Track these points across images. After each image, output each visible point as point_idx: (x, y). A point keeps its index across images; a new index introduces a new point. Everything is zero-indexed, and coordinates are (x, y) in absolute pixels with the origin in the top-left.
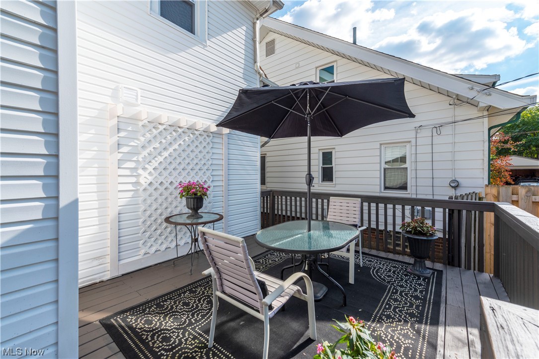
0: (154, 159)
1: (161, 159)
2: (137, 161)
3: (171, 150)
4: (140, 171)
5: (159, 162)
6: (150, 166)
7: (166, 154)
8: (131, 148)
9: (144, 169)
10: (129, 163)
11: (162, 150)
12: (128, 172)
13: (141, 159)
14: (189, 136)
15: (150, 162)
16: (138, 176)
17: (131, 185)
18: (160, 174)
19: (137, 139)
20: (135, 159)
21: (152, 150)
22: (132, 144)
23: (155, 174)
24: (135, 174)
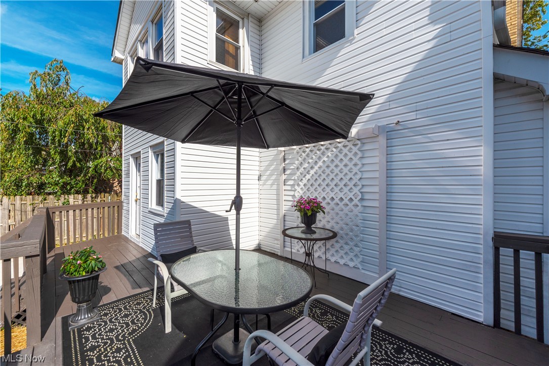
0: (304, 177)
1: (308, 177)
2: (294, 180)
3: (316, 168)
4: (296, 187)
5: (307, 179)
6: (302, 182)
7: (312, 172)
8: (291, 171)
9: (298, 185)
10: (290, 181)
11: (310, 169)
12: (289, 188)
13: (296, 178)
14: (332, 151)
15: (302, 179)
16: (295, 190)
17: (291, 197)
18: (308, 190)
19: (295, 163)
20: (293, 178)
21: (303, 170)
22: (292, 167)
23: (305, 190)
24: (293, 189)
